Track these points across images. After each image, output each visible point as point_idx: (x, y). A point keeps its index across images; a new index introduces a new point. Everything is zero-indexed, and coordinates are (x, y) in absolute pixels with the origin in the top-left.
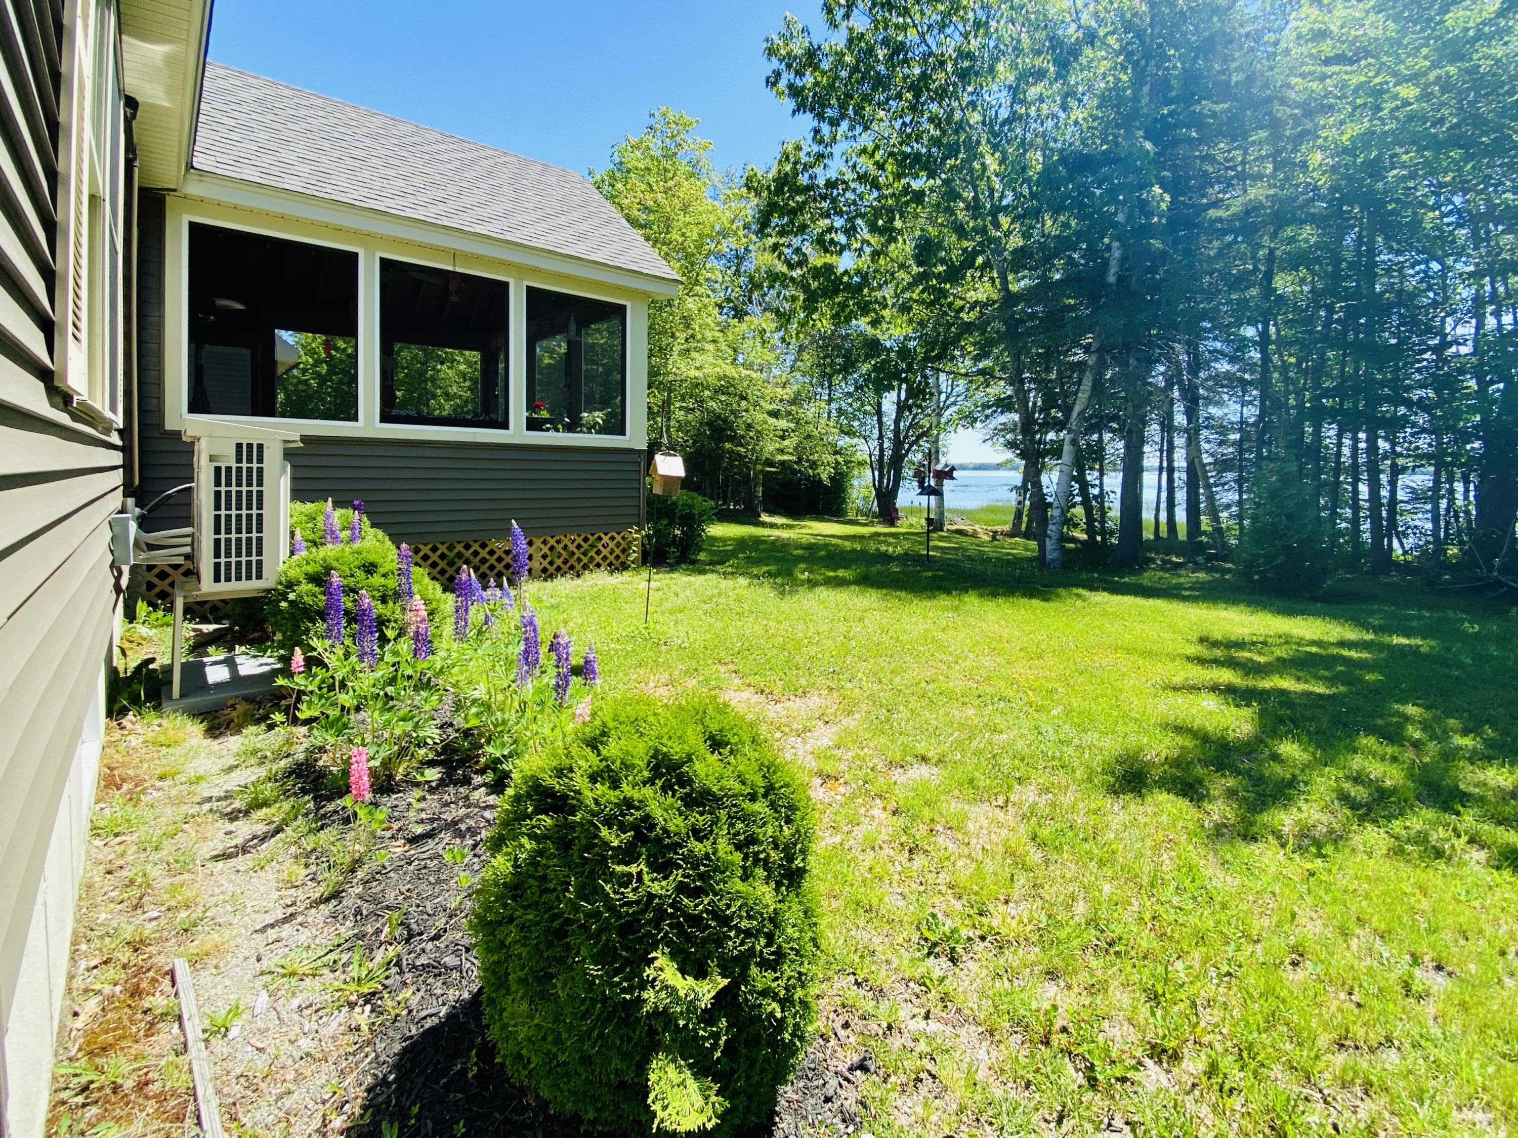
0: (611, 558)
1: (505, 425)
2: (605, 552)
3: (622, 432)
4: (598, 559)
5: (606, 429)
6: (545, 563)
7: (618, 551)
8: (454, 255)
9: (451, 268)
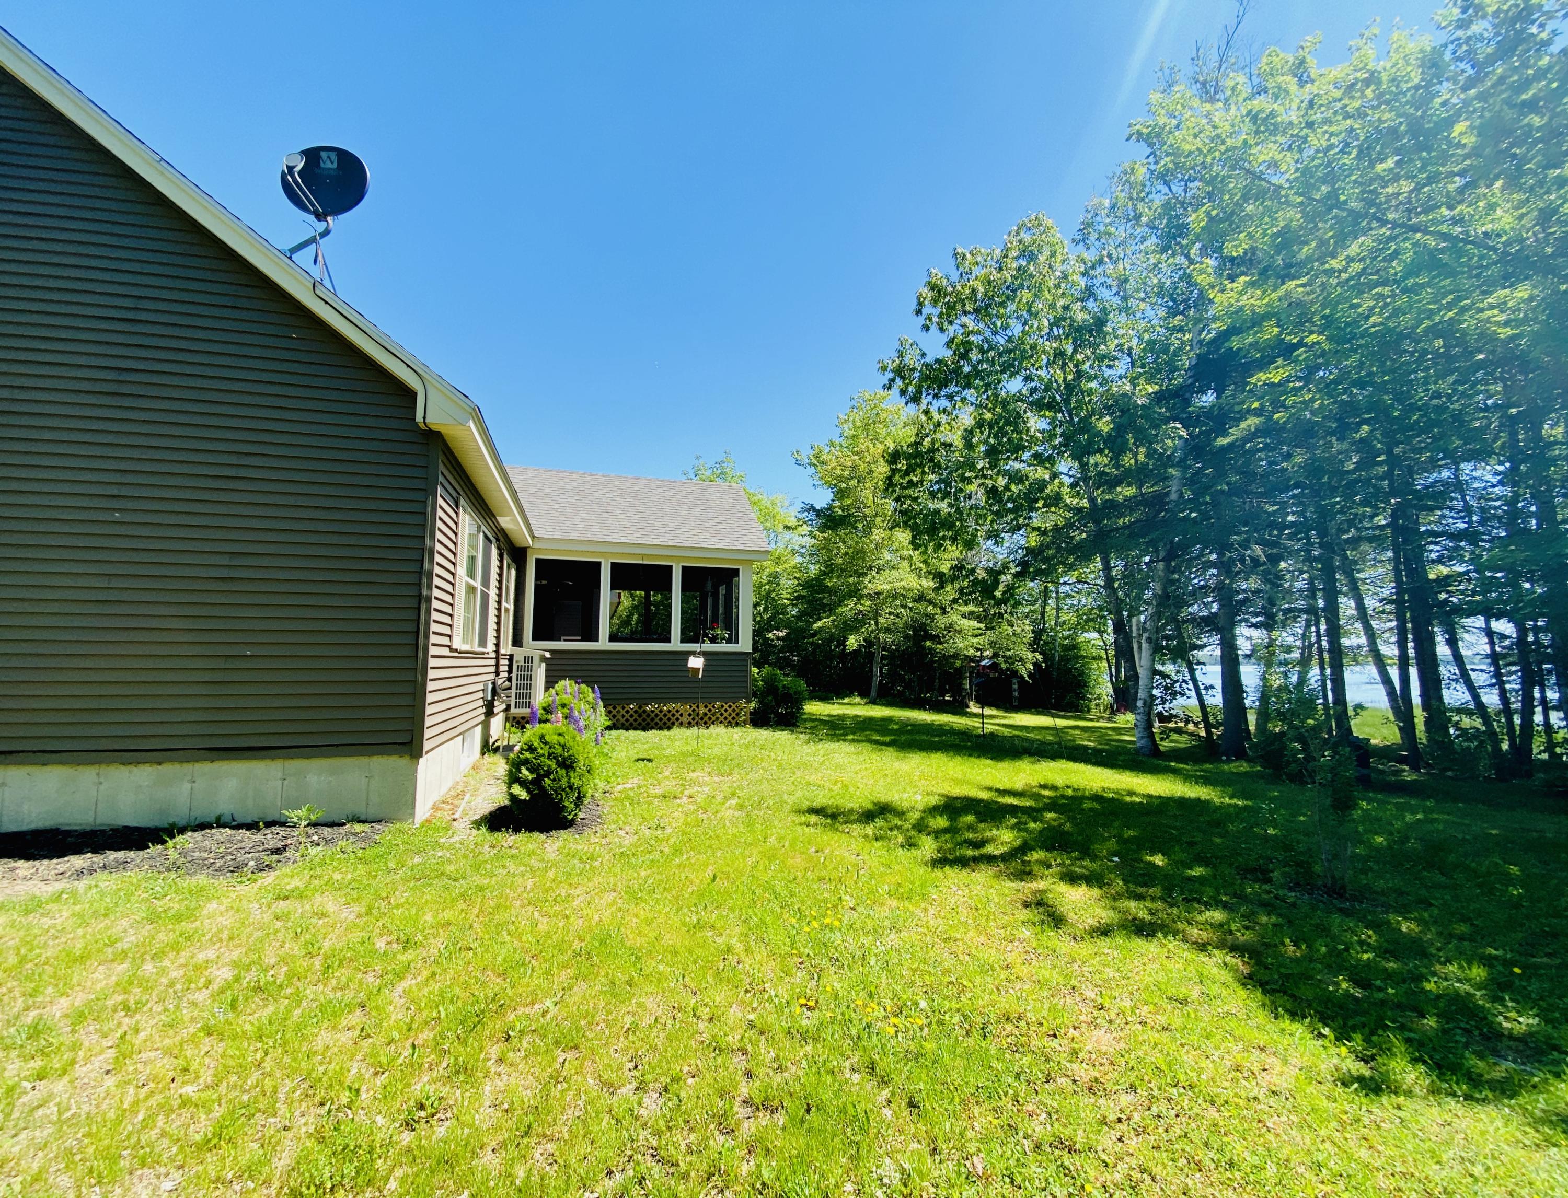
0: (730, 719)
1: (668, 640)
2: (726, 714)
3: (737, 642)
4: (722, 719)
5: (729, 641)
6: (690, 719)
7: (734, 715)
8: (643, 556)
9: (641, 562)
